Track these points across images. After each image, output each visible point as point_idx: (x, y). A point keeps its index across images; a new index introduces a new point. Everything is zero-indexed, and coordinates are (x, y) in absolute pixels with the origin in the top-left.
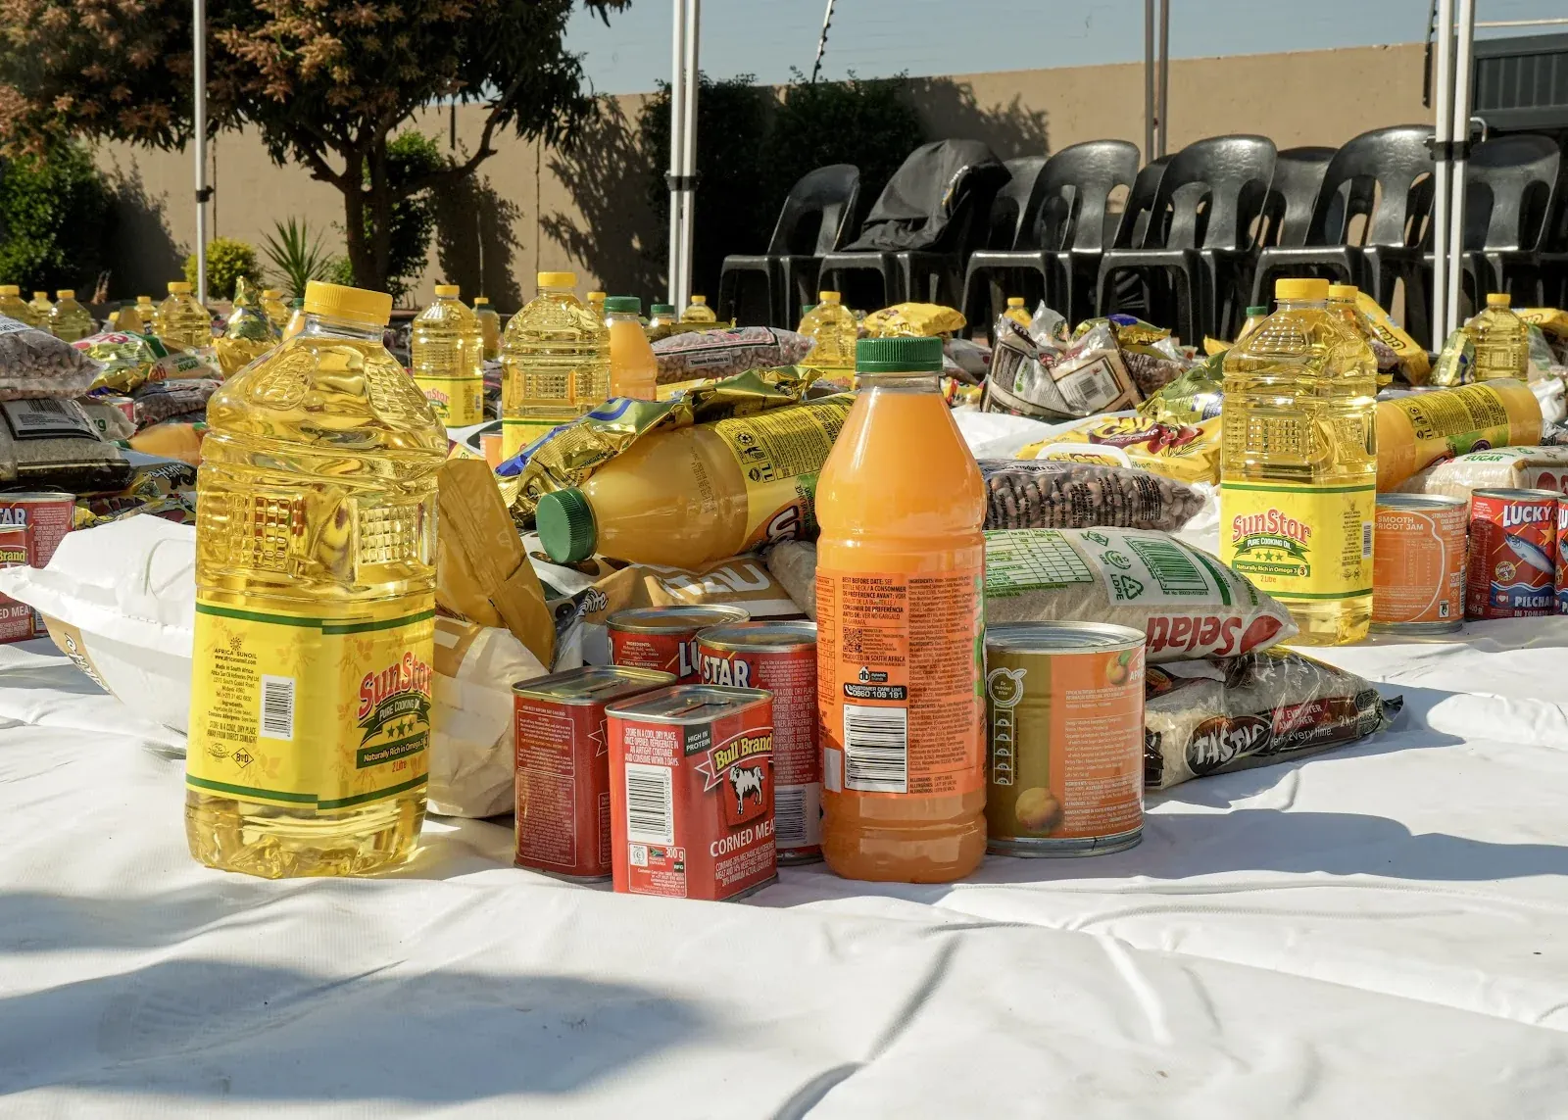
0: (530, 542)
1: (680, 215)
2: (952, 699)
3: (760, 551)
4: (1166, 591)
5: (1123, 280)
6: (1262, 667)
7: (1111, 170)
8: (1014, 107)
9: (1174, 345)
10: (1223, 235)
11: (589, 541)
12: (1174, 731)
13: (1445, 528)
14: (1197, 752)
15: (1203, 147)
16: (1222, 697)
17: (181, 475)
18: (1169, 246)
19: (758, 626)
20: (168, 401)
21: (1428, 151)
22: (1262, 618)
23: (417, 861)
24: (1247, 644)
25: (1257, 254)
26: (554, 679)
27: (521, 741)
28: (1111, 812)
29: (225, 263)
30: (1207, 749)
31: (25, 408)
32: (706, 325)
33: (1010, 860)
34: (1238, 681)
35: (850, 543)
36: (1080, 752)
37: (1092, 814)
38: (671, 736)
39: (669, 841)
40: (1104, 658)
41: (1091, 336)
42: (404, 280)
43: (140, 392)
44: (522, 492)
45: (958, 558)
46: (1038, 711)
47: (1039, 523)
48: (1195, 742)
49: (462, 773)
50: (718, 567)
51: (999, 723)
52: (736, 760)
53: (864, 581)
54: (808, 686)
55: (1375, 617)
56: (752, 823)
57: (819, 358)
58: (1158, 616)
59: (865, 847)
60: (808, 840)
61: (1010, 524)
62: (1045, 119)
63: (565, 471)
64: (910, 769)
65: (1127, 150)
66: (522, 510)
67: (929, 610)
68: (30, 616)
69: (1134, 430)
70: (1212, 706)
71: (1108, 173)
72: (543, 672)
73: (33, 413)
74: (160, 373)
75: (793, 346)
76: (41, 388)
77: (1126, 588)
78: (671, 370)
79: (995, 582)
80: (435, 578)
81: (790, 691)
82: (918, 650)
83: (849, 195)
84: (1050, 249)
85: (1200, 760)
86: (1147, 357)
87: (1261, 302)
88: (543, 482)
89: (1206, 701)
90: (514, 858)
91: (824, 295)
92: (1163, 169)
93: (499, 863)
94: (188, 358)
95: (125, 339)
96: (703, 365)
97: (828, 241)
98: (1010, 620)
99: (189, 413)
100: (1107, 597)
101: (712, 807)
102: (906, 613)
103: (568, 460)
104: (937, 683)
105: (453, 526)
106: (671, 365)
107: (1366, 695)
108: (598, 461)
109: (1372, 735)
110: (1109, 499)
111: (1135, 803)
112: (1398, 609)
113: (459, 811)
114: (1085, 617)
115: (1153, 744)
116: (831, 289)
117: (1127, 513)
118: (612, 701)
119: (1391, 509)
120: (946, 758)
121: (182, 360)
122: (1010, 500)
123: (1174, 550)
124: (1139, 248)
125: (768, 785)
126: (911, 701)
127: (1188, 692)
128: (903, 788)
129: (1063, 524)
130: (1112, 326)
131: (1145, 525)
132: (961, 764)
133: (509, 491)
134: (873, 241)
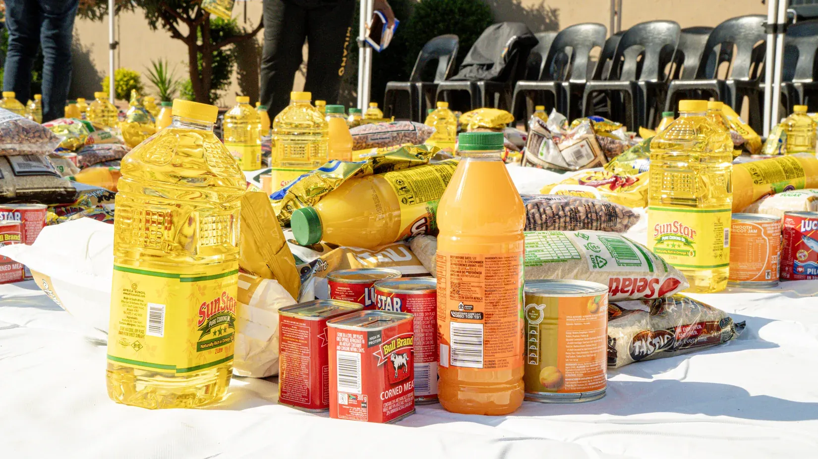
0: (288, 234)
1: (364, 60)
2: (506, 320)
3: (407, 240)
4: (619, 264)
5: (596, 96)
6: (669, 304)
7: (592, 39)
8: (542, 6)
9: (623, 131)
10: (650, 73)
11: (318, 234)
12: (623, 338)
13: (768, 232)
14: (635, 349)
15: (641, 27)
16: (648, 321)
17: (103, 196)
18: (622, 78)
19: (406, 279)
20: (95, 156)
21: (763, 29)
22: (670, 279)
23: (228, 400)
24: (662, 292)
25: (668, 83)
26: (299, 306)
27: (282, 338)
28: (590, 380)
29: (124, 81)
30: (640, 347)
31: (21, 160)
32: (377, 120)
33: (536, 404)
34: (657, 312)
35: (454, 238)
36: (574, 348)
37: (579, 381)
38: (361, 337)
39: (359, 391)
40: (588, 299)
41: (579, 128)
42: (219, 92)
43: (80, 150)
44: (284, 208)
45: (511, 246)
46: (552, 326)
47: (552, 227)
48: (634, 343)
49: (251, 355)
50: (385, 248)
51: (531, 333)
52: (394, 350)
53: (462, 258)
54: (431, 311)
55: (730, 278)
56: (402, 382)
57: (436, 136)
58: (615, 277)
59: (461, 396)
60: (432, 391)
61: (537, 228)
62: (558, 13)
63: (306, 198)
64: (485, 356)
65: (601, 28)
66: (283, 218)
67: (495, 273)
68: (22, 269)
69: (603, 178)
70: (643, 324)
71: (590, 41)
72: (294, 302)
73: (25, 162)
74: (91, 141)
75: (423, 132)
76: (29, 149)
77: (598, 262)
78: (361, 144)
79: (530, 258)
80: (239, 253)
81: (422, 314)
82: (489, 294)
83: (453, 51)
84: (558, 80)
85: (637, 353)
86: (609, 139)
87: (670, 110)
88: (295, 203)
89: (640, 322)
90: (278, 399)
91: (440, 104)
92: (619, 38)
93: (270, 402)
94: (106, 133)
95: (72, 123)
96: (377, 141)
97: (442, 75)
98: (537, 278)
99: (106, 161)
100: (588, 267)
101: (382, 374)
102: (483, 275)
103: (308, 192)
104: (499, 311)
105: (248, 226)
106: (360, 141)
107: (725, 321)
108: (323, 193)
109: (729, 342)
110: (589, 215)
111: (602, 375)
112: (743, 275)
113: (249, 374)
114: (576, 277)
115: (612, 344)
116: (443, 100)
117: (599, 223)
118: (330, 318)
119: (740, 221)
120: (503, 350)
121: (102, 134)
122: (537, 216)
123: (624, 242)
124: (605, 80)
125: (411, 362)
126: (486, 320)
127: (629, 317)
128: (481, 366)
129: (565, 228)
130: (591, 123)
131: (609, 229)
132: (511, 354)
133: (277, 207)
134: (465, 76)
